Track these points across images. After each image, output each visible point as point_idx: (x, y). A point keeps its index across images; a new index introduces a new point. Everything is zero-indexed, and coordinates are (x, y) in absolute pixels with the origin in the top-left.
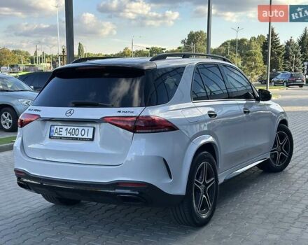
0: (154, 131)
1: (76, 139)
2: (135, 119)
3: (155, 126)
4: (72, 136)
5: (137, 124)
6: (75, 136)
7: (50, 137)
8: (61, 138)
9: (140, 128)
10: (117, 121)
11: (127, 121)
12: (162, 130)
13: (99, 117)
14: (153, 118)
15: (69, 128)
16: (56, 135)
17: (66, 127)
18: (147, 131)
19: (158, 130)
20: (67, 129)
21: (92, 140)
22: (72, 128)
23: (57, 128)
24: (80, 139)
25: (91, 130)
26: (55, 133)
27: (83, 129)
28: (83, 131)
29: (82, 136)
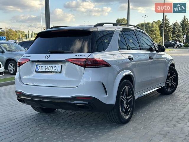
0: (96, 66)
1: (51, 72)
2: (85, 60)
3: (97, 64)
4: (49, 71)
5: (87, 63)
7: (36, 72)
8: (42, 72)
9: (88, 65)
10: (75, 61)
11: (81, 61)
12: (102, 66)
13: (64, 59)
14: (96, 59)
15: (47, 66)
16: (39, 70)
17: (45, 66)
18: (93, 67)
19: (99, 66)
21: (60, 72)
22: (49, 66)
23: (40, 66)
24: (53, 72)
25: (60, 67)
26: (39, 69)
27: (55, 66)
28: (55, 67)
29: (55, 70)
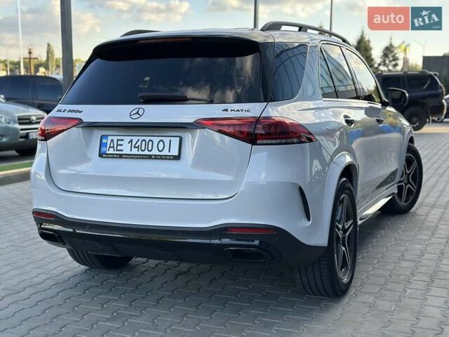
1: (150, 157)
4: (140, 153)
5: (258, 130)
6: (146, 152)
7: (101, 155)
8: (121, 156)
9: (262, 137)
13: (191, 120)
15: (135, 139)
16: (111, 151)
17: (130, 138)
19: (289, 140)
20: (131, 141)
21: (177, 158)
22: (141, 138)
23: (112, 140)
24: (157, 157)
25: (176, 141)
26: (110, 147)
27: (161, 141)
28: (161, 143)
29: (159, 151)
